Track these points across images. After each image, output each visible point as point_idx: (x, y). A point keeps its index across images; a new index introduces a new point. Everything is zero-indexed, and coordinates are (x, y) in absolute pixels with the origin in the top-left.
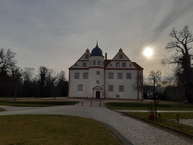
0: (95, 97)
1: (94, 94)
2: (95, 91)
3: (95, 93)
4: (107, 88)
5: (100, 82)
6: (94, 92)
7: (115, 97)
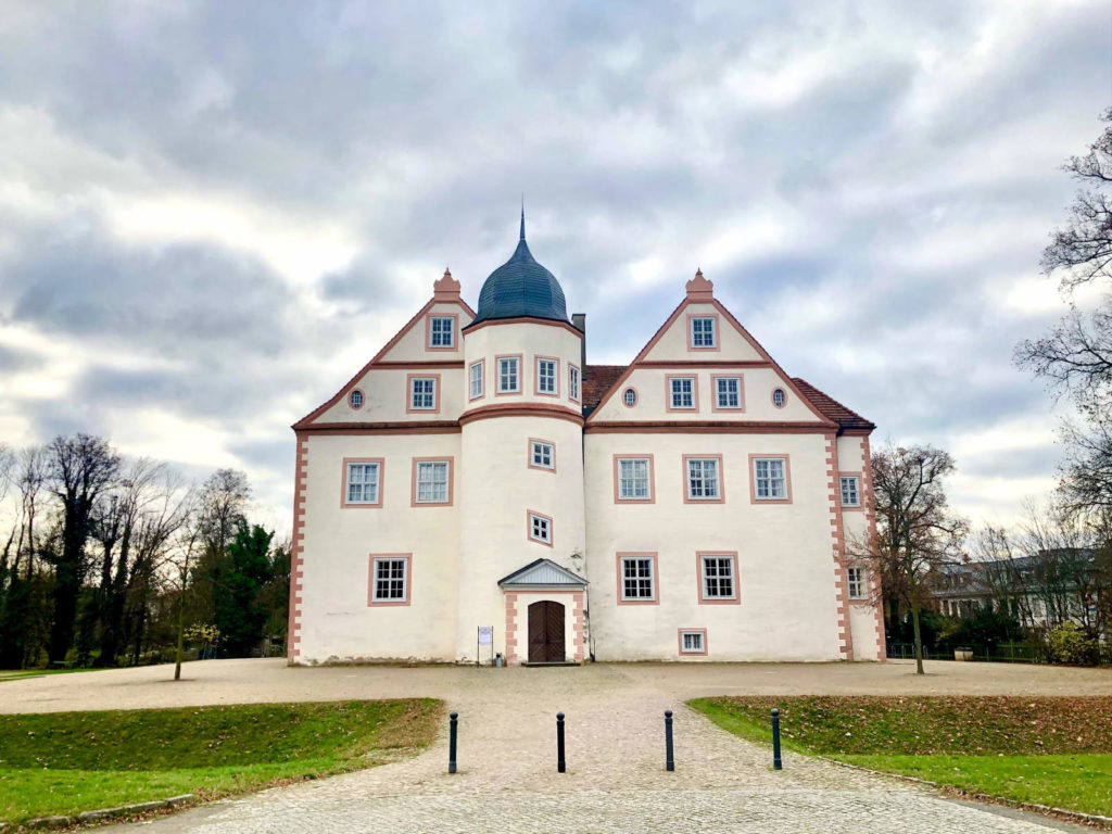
0: (522, 652)
2: (524, 601)
3: (522, 620)
4: (609, 579)
5: (557, 530)
7: (671, 649)
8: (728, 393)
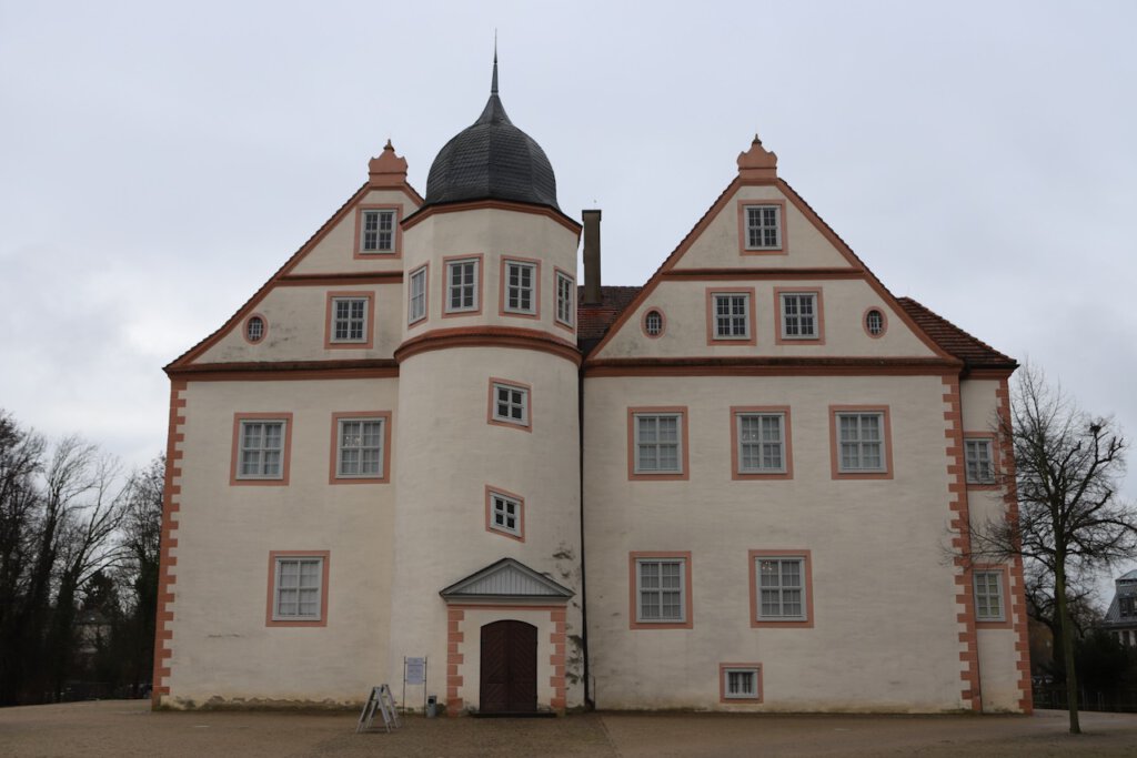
0: (470, 693)
1: (455, 658)
2: (475, 621)
3: (471, 650)
4: (615, 589)
5: (530, 516)
6: (455, 637)
7: (707, 692)
8: (800, 316)
